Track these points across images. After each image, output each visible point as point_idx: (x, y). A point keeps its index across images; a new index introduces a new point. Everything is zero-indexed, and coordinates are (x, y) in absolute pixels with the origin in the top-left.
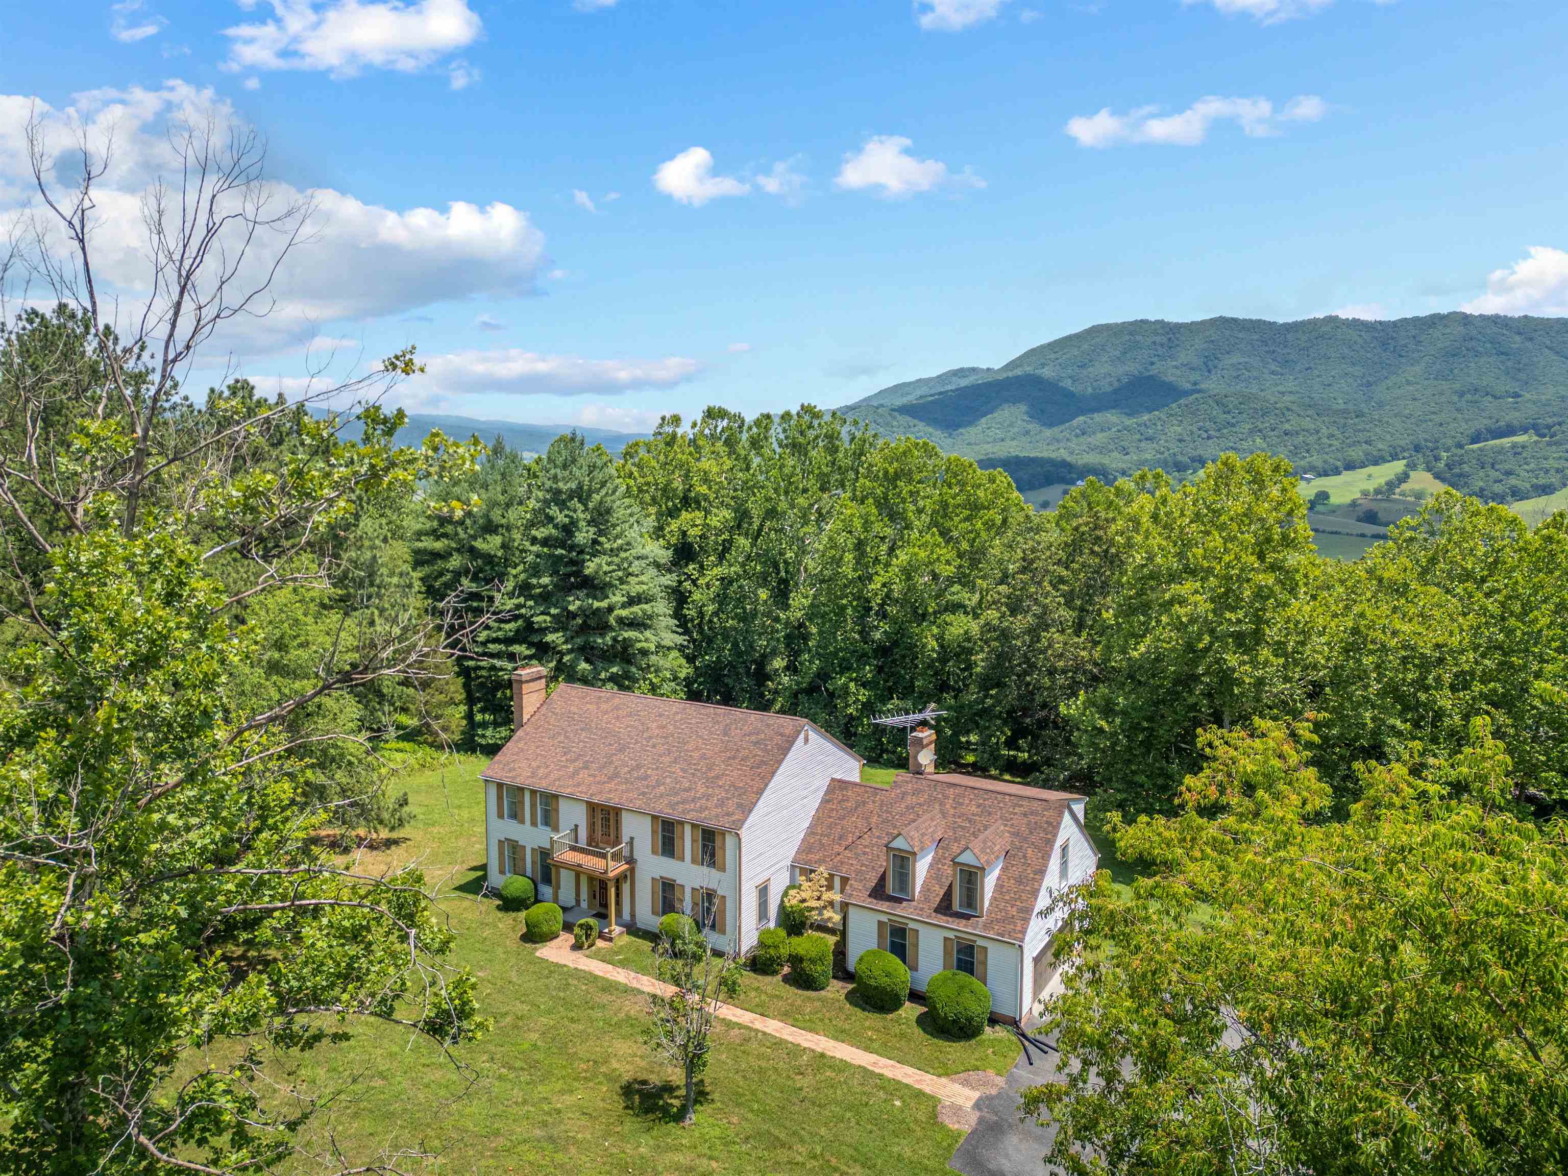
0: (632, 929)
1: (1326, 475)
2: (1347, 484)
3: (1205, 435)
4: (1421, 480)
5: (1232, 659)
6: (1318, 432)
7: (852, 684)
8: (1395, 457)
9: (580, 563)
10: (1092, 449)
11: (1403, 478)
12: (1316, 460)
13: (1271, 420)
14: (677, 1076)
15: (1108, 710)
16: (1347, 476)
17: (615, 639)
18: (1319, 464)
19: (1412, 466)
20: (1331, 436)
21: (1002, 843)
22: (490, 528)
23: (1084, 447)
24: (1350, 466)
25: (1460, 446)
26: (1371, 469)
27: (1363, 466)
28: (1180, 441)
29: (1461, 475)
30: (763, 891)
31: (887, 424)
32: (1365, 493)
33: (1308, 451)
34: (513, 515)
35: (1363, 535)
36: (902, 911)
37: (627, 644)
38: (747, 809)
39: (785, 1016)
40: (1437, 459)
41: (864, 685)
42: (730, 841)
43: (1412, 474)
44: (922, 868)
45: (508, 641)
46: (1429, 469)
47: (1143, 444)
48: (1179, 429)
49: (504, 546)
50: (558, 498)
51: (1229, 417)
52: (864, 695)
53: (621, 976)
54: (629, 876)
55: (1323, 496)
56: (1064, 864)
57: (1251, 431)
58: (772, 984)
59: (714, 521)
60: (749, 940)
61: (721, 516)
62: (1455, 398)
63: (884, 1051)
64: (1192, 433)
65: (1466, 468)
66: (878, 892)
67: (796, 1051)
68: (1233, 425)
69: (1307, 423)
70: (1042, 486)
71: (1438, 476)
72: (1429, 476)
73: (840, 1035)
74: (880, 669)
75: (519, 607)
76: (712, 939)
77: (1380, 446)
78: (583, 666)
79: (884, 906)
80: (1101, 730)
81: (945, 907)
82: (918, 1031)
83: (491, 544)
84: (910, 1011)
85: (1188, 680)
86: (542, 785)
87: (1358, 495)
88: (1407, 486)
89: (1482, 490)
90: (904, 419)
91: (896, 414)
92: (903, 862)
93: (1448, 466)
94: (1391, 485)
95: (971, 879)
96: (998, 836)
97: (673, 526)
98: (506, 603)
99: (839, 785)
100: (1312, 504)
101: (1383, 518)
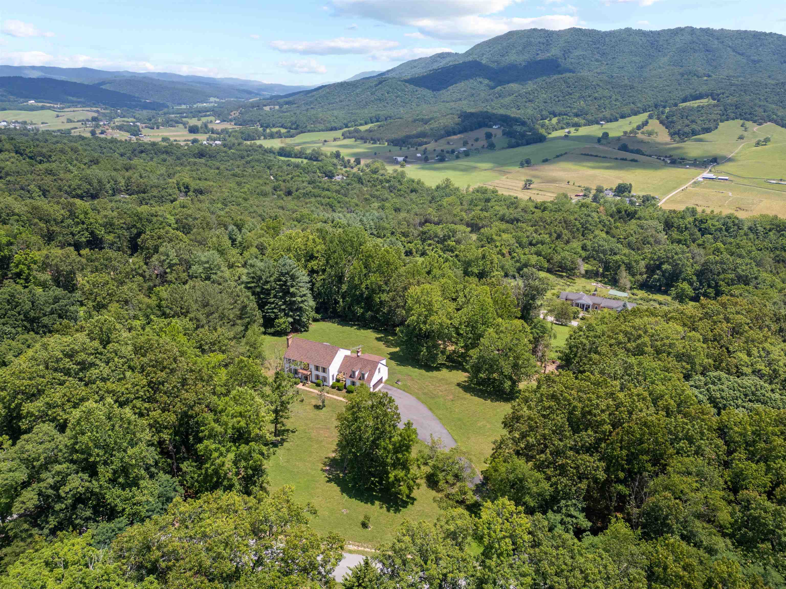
0: (312, 382)
1: (611, 121)
2: (621, 127)
3: (557, 100)
4: (655, 124)
5: (422, 326)
6: (611, 98)
7: (359, 308)
8: (645, 111)
9: (288, 289)
10: (502, 106)
11: (646, 123)
12: (607, 114)
13: (589, 92)
14: (321, 404)
16: (621, 122)
17: (298, 306)
18: (608, 116)
19: (650, 117)
20: (617, 100)
22: (267, 282)
23: (499, 106)
24: (623, 117)
25: (676, 105)
26: (633, 118)
27: (629, 116)
28: (545, 102)
29: (673, 122)
30: (333, 376)
31: (402, 90)
32: (625, 133)
33: (605, 108)
34: (272, 279)
35: (616, 159)
36: (354, 380)
37: (301, 307)
38: (330, 364)
39: (337, 395)
40: (663, 113)
42: (327, 369)
43: (650, 121)
44: (357, 373)
45: (272, 309)
46: (658, 119)
47: (527, 104)
48: (545, 96)
49: (271, 286)
50: (282, 274)
51: (569, 89)
52: (362, 311)
53: (311, 390)
54: (311, 374)
55: (606, 135)
56: (379, 372)
57: (579, 98)
58: (335, 390)
60: (331, 383)
62: (679, 77)
64: (551, 98)
65: (675, 118)
66: (350, 377)
67: (337, 400)
68: (571, 94)
69: (606, 93)
70: (476, 129)
71: (661, 122)
72: (658, 122)
73: (344, 397)
74: (366, 304)
75: (274, 301)
76: (325, 384)
77: (639, 105)
78: (291, 313)
79: (351, 379)
81: (360, 379)
83: (268, 287)
85: (414, 328)
86: (295, 359)
87: (622, 134)
88: (646, 128)
89: (679, 130)
90: (411, 87)
91: (407, 84)
92: (354, 373)
93: (667, 117)
94: (639, 128)
95: (363, 375)
96: (369, 368)
97: (310, 265)
98: (272, 300)
99: (346, 357)
100: (599, 140)
101: (631, 147)
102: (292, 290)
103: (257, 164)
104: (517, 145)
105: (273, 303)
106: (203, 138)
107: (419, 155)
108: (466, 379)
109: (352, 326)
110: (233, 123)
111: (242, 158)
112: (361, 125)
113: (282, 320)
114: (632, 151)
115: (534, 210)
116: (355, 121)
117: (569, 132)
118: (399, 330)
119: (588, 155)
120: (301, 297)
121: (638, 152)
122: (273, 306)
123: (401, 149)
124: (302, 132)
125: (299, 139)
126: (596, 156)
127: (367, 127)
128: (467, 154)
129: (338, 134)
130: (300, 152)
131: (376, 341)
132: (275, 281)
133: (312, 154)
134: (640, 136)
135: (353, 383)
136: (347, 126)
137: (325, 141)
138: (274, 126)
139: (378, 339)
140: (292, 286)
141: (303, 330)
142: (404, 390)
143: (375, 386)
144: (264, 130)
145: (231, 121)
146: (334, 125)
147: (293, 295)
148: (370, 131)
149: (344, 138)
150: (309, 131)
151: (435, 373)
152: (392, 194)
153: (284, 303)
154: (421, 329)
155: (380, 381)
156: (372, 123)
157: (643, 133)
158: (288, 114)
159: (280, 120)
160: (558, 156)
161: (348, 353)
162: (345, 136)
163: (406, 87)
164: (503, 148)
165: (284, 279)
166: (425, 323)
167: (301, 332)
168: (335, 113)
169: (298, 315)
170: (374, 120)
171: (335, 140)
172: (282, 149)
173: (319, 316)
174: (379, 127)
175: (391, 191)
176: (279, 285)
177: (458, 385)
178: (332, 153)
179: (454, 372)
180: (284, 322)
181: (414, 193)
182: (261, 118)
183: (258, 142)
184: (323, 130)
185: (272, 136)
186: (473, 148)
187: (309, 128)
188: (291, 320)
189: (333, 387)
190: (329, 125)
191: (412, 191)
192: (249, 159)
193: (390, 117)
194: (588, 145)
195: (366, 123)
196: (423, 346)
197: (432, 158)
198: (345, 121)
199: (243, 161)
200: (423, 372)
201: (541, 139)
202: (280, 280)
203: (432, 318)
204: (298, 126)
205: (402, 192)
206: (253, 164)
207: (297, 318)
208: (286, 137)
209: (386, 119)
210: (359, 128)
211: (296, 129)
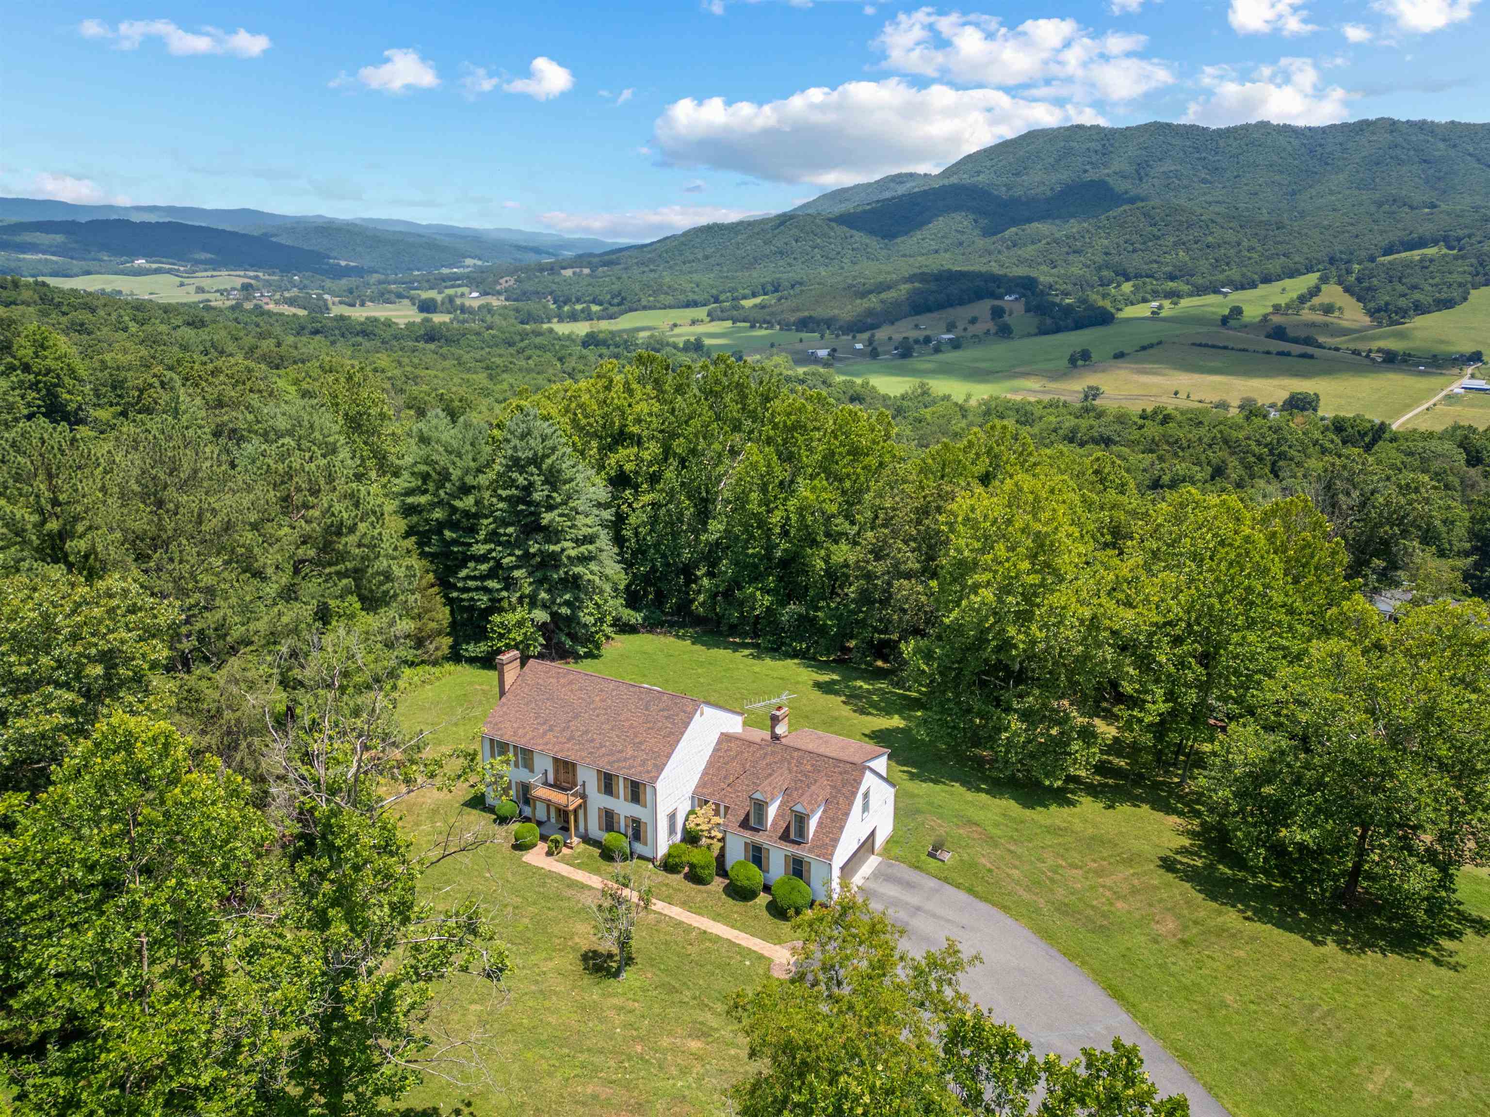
0: (586, 839)
1: (1243, 288)
2: (1264, 297)
3: (1130, 248)
4: (1332, 293)
5: (1012, 631)
6: (1239, 244)
7: (758, 593)
8: (1309, 270)
9: (537, 515)
10: (1021, 261)
11: (1315, 291)
12: (1234, 273)
13: (1196, 232)
14: (615, 950)
15: (928, 656)
16: (1263, 290)
17: (566, 573)
18: (1237, 277)
19: (1324, 280)
20: (1251, 249)
21: (823, 794)
22: (465, 490)
23: (1015, 260)
24: (1267, 279)
25: (1373, 258)
26: (1287, 283)
27: (1279, 278)
28: (1106, 254)
29: (1369, 289)
30: (672, 817)
31: (825, 235)
32: (1277, 308)
33: (1228, 264)
34: (483, 480)
35: (1268, 353)
36: (759, 838)
37: (577, 577)
38: (660, 768)
39: (685, 904)
40: (1349, 272)
41: (768, 592)
42: (649, 790)
43: (1324, 287)
44: (772, 811)
45: (483, 578)
46: (1340, 283)
47: (1071, 258)
48: (1106, 242)
49: (477, 503)
50: (516, 464)
51: (1155, 230)
52: (767, 600)
53: (580, 876)
54: (584, 806)
55: (1237, 311)
56: (866, 808)
57: (1175, 244)
58: (676, 880)
59: (646, 455)
60: (662, 850)
61: (653, 449)
62: (1373, 209)
63: (743, 928)
64: (1118, 246)
65: (1375, 281)
66: (745, 824)
67: (688, 929)
68: (1158, 238)
69: (1230, 236)
70: (970, 301)
71: (1347, 290)
72: (1340, 289)
73: (717, 917)
74: (780, 579)
75: (490, 551)
76: (639, 848)
77: (1297, 259)
78: (543, 595)
79: (748, 834)
80: (923, 671)
81: (785, 837)
82: (765, 914)
83: (467, 503)
84: (763, 899)
85: (981, 640)
86: (522, 743)
87: (1271, 310)
88: (1316, 301)
89: (1387, 304)
90: (841, 230)
91: (833, 224)
92: (760, 807)
93: (1359, 280)
94: (1302, 299)
95: (801, 820)
96: (822, 789)
97: (612, 460)
98: (480, 549)
99: (726, 738)
100: (1225, 321)
101: (1291, 333)
102: (547, 518)
104: (1057, 330)
105: (483, 559)
107: (859, 346)
108: (1186, 842)
109: (736, 647)
110: (503, 297)
111: (511, 344)
112: (745, 297)
113: (511, 618)
114: (1296, 341)
115: (1140, 422)
116: (732, 290)
117: (1160, 307)
118: (917, 651)
119: (1206, 345)
120: (579, 542)
121: (1309, 341)
122: (484, 567)
123: (822, 337)
124: (631, 310)
125: (625, 323)
126: (1225, 348)
127: (757, 300)
128: (956, 345)
129: (701, 313)
131: (817, 694)
132: (494, 486)
134: (1307, 315)
135: (757, 855)
136: (717, 300)
137: (675, 325)
138: (578, 300)
139: (826, 688)
140: (550, 508)
141: (582, 651)
142: (971, 891)
143: (848, 869)
144: (559, 307)
145: (499, 293)
146: (691, 297)
147: (552, 534)
148: (762, 307)
149: (712, 320)
150: (645, 308)
153: (525, 560)
154: (1006, 644)
155: (867, 845)
156: (765, 294)
157: (1312, 309)
158: (606, 280)
159: (590, 288)
160: (1144, 348)
161: (733, 724)
162: (712, 317)
163: (832, 229)
164: (1029, 335)
165: (521, 480)
166: (1024, 617)
167: (577, 657)
168: (696, 277)
169: (567, 603)
170: (770, 288)
171: (693, 322)
172: (590, 336)
173: (635, 617)
174: (781, 299)
176: (507, 499)
177: (1168, 865)
179: (1125, 809)
180: (520, 624)
182: (554, 287)
184: (671, 307)
185: (573, 317)
186: (969, 334)
187: (644, 302)
188: (541, 616)
189: (669, 866)
190: (682, 297)
192: (522, 345)
193: (801, 284)
194: (1204, 330)
195: (754, 295)
196: (1008, 710)
197: (886, 353)
198: (714, 292)
199: (512, 350)
201: (1104, 318)
202: (509, 484)
203: (1056, 599)
206: (528, 352)
207: (565, 611)
208: (599, 319)
209: (793, 286)
210: (743, 302)
211: (619, 305)
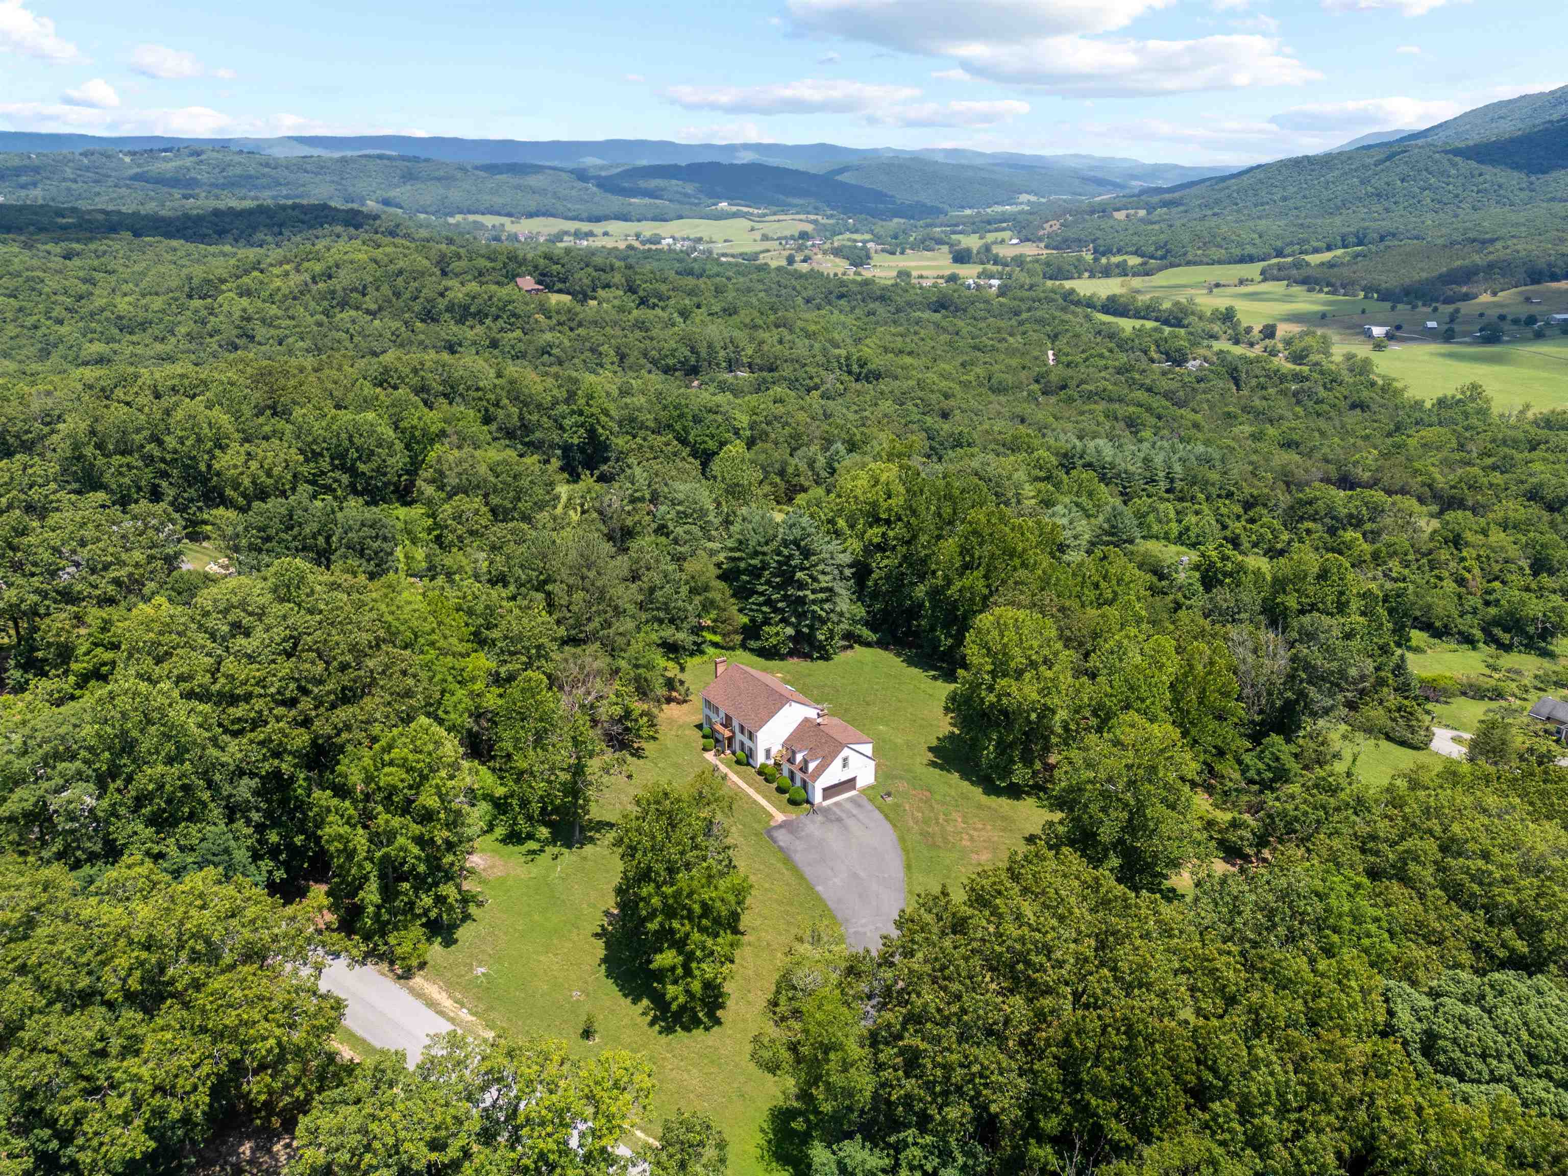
0: (731, 752)
9: (794, 572)
17: (807, 609)
30: (763, 750)
34: (766, 549)
36: (793, 768)
38: (761, 727)
39: (756, 789)
42: (757, 734)
44: (799, 757)
49: (763, 561)
50: (786, 543)
53: (721, 767)
56: (845, 765)
58: (759, 779)
60: (759, 764)
63: (774, 805)
67: (751, 798)
73: (766, 797)
75: (767, 590)
76: (750, 761)
78: (793, 620)
81: (801, 770)
82: (785, 802)
83: (757, 561)
84: (787, 796)
86: (716, 703)
90: (1467, 166)
91: (1458, 159)
92: (794, 754)
96: (824, 752)
98: (761, 588)
99: (806, 720)
102: (799, 575)
103: (1036, 327)
105: (762, 594)
106: (969, 273)
107: (1432, 324)
110: (1042, 245)
111: (1017, 313)
112: (1316, 251)
113: (774, 630)
116: (1302, 242)
122: (761, 599)
123: (1393, 308)
124: (1172, 265)
125: (1162, 279)
127: (1327, 256)
128: (1566, 329)
129: (1253, 270)
130: (1148, 307)
132: (773, 553)
133: (1171, 312)
135: (791, 775)
136: (1280, 254)
137: (1217, 285)
138: (1119, 251)
140: (802, 569)
141: (816, 655)
142: (886, 816)
144: (1096, 260)
145: (1040, 240)
146: (1249, 250)
148: (1331, 265)
149: (1265, 280)
150: (1189, 263)
151: (1004, 803)
152: (1298, 409)
153: (785, 598)
155: (850, 784)
156: (1345, 246)
158: (1157, 227)
159: (1136, 238)
161: (811, 713)
162: (1266, 276)
163: (1454, 165)
165: (786, 552)
167: (812, 659)
168: (1262, 224)
169: (807, 626)
170: (1353, 240)
171: (1241, 282)
172: (1112, 299)
173: (873, 637)
174: (1357, 255)
175: (1298, 402)
176: (777, 562)
178: (1215, 311)
180: (777, 634)
181: (1358, 411)
182: (1099, 234)
183: (1068, 284)
184: (1220, 262)
185: (1107, 273)
187: (1190, 257)
188: (790, 631)
189: (759, 772)
190: (1237, 252)
191: (1353, 406)
193: (1394, 235)
195: (1329, 248)
197: (1465, 334)
198: (1279, 244)
200: (977, 792)
202: (779, 553)
204: (1168, 251)
205: (1326, 407)
207: (806, 630)
208: (1135, 275)
209: (1382, 239)
210: (1308, 258)
211: (1163, 258)
